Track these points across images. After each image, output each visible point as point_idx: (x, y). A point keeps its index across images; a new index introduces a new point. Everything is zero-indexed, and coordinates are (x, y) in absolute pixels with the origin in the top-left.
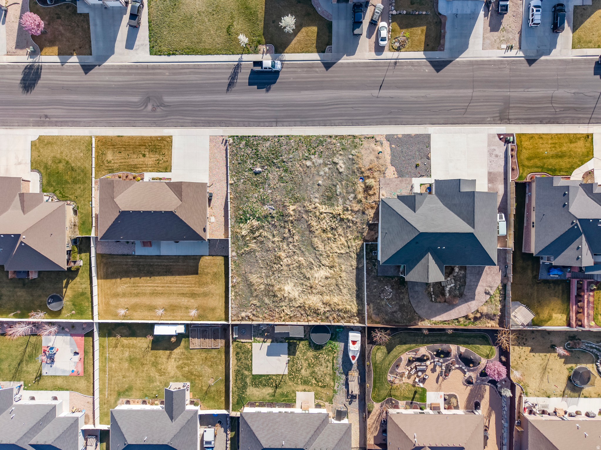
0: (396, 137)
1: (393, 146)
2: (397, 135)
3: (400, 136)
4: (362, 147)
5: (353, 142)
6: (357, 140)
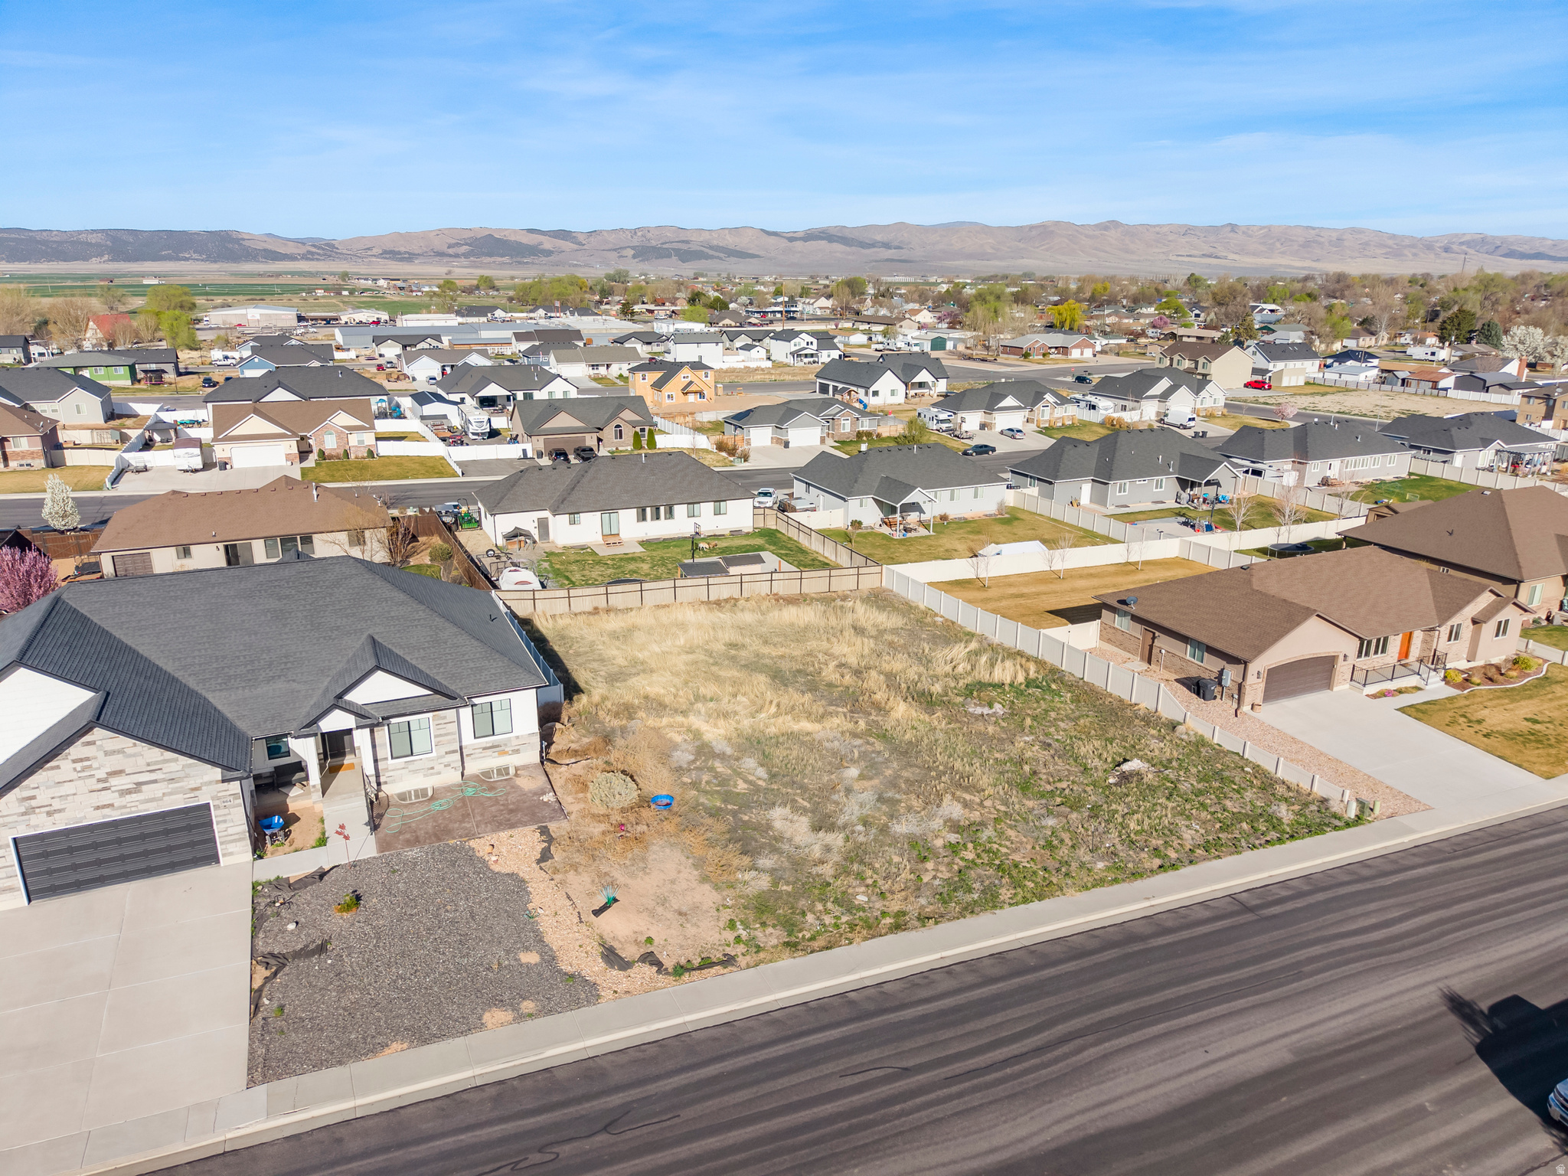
0: (528, 1006)
1: (531, 958)
2: (521, 1017)
3: (495, 1017)
4: (726, 915)
5: (790, 926)
6: (772, 936)
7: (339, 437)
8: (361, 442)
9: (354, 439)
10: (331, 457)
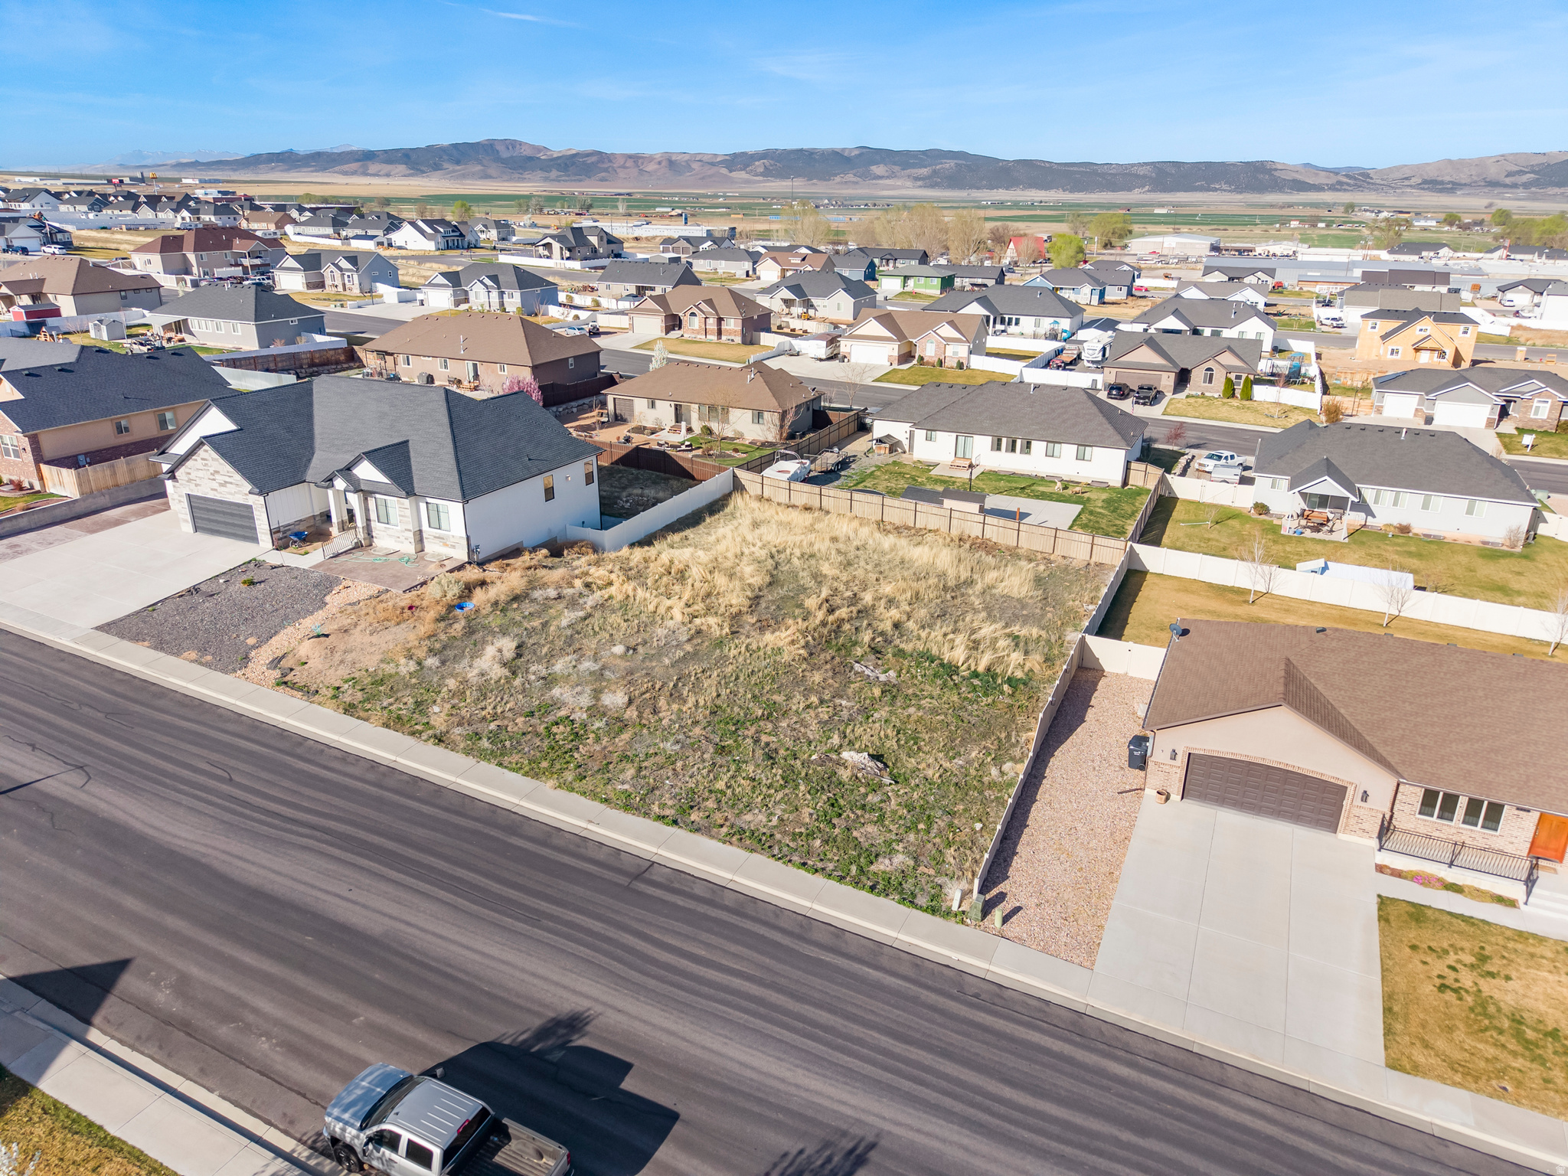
0: (207, 658)
1: (252, 641)
2: (195, 661)
3: (190, 655)
7: (938, 347)
8: (955, 353)
9: (950, 350)
10: (928, 363)
